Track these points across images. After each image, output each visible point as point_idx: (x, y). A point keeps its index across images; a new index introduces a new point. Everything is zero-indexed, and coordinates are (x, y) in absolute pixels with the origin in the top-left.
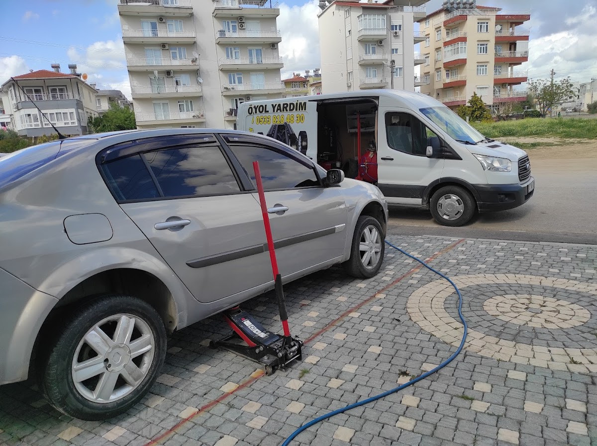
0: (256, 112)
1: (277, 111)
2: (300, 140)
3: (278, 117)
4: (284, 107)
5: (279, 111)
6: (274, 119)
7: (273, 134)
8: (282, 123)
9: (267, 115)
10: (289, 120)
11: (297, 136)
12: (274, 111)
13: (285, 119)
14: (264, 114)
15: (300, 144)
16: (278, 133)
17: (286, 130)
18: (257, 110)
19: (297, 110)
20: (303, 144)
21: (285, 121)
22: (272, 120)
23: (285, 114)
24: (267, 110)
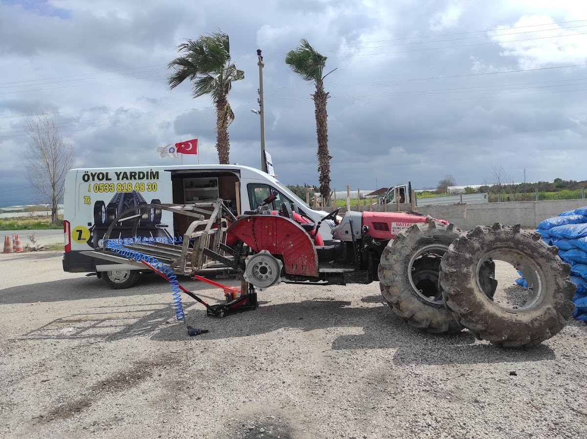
0: (94, 180)
1: (122, 179)
2: (152, 208)
3: (124, 185)
4: (131, 176)
5: (125, 179)
6: (120, 188)
7: (118, 202)
8: (130, 191)
9: (109, 182)
10: (138, 189)
11: (149, 204)
12: (118, 179)
13: (133, 187)
14: (104, 182)
15: (152, 212)
16: (124, 201)
17: (134, 199)
18: (96, 177)
19: (147, 178)
20: (156, 212)
21: (133, 189)
22: (115, 187)
23: (133, 182)
24: (109, 178)
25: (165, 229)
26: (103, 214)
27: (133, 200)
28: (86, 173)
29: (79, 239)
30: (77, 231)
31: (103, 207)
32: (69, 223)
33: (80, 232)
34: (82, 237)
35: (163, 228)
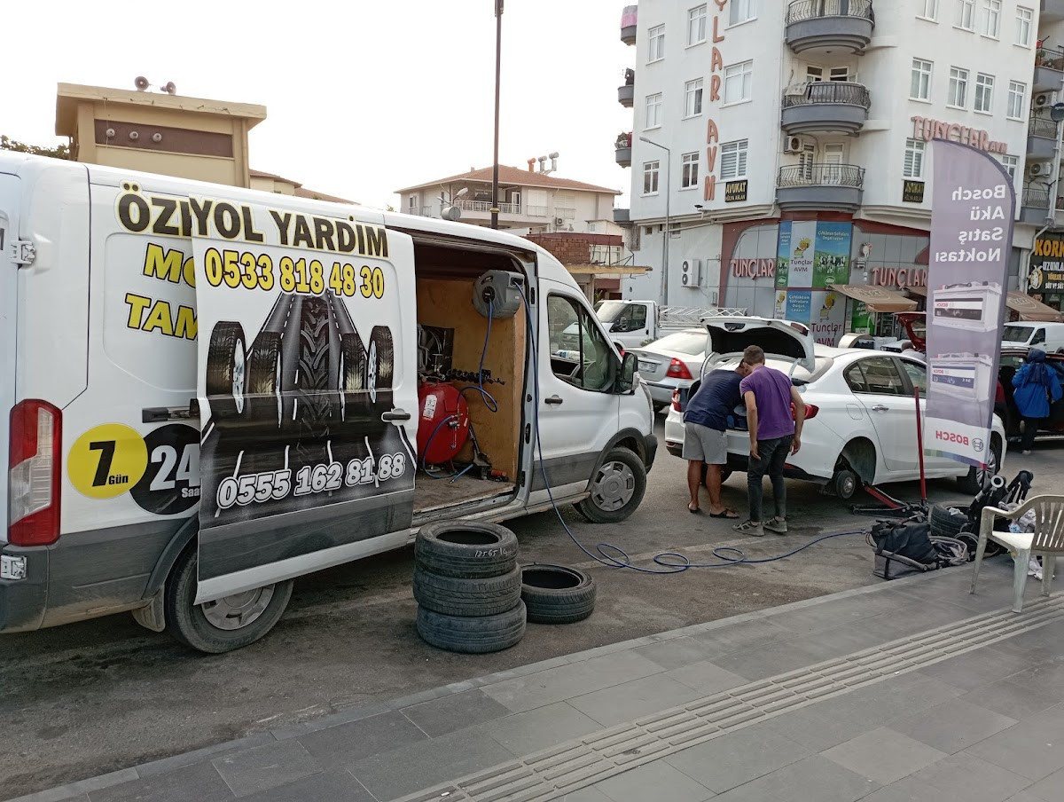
0: (203, 231)
1: (296, 243)
2: (373, 358)
3: (300, 267)
4: (319, 233)
5: (303, 244)
6: (288, 274)
7: (284, 330)
8: (317, 292)
9: (256, 249)
10: (338, 284)
11: (366, 342)
12: (284, 241)
13: (326, 277)
14: (240, 244)
15: (372, 369)
16: (302, 327)
17: (329, 321)
18: (211, 221)
19: (362, 251)
20: (381, 370)
21: (327, 286)
22: (277, 274)
23: (327, 258)
24: (255, 230)
25: (402, 427)
26: (235, 375)
27: (328, 323)
28: (131, 192)
29: (101, 477)
30: (94, 446)
31: (239, 347)
32: (57, 415)
33: (107, 448)
34: (114, 470)
35: (396, 423)
